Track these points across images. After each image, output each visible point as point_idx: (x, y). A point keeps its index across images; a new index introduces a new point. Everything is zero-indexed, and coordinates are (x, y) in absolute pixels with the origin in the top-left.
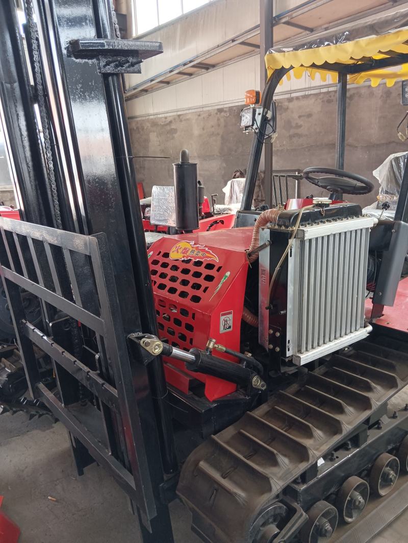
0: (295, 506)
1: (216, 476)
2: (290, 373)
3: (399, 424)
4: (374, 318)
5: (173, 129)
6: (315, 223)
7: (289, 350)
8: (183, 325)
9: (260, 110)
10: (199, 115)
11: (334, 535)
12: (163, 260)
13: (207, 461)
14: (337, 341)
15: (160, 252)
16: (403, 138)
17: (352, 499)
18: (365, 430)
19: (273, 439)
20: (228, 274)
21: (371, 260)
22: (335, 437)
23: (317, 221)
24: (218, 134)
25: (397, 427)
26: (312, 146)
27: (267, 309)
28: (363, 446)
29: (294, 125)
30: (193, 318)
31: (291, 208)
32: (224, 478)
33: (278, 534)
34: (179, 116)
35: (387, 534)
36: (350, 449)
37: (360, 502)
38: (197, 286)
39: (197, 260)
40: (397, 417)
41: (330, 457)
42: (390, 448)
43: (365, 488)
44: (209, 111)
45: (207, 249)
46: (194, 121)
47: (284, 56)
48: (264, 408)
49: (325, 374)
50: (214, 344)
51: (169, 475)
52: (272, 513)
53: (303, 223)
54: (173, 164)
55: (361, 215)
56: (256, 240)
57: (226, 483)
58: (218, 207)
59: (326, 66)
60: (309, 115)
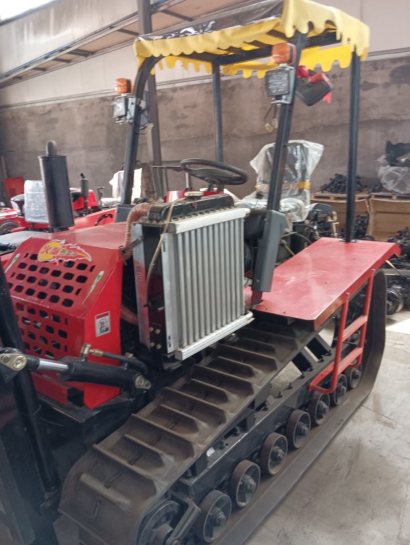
0: (187, 502)
1: (99, 487)
2: (174, 368)
3: (285, 402)
4: (253, 304)
5: (54, 118)
6: (188, 216)
7: (170, 346)
8: (56, 332)
9: (132, 100)
10: (81, 104)
11: (228, 522)
12: (30, 263)
13: (90, 472)
14: (218, 332)
15: (27, 254)
16: (270, 129)
17: (244, 483)
18: (252, 413)
19: (159, 439)
20: (101, 273)
21: (248, 249)
22: (219, 427)
23: (189, 214)
24: (102, 124)
25: (283, 406)
26: (199, 136)
27: (145, 306)
28: (251, 429)
29: (180, 115)
30: (66, 323)
31: (171, 199)
32: (108, 487)
33: (171, 532)
34: (59, 104)
35: (279, 512)
36: (239, 434)
37: (251, 485)
38: (68, 289)
39: (69, 260)
40: (281, 396)
41: (220, 445)
42: (277, 427)
43: (256, 470)
44: (91, 99)
45: (79, 248)
46: (75, 110)
47: (153, 44)
48: (151, 407)
49: (211, 365)
50: (89, 350)
51: (50, 493)
52: (164, 513)
53: (176, 217)
54: (39, 157)
55: (233, 206)
56: (129, 235)
57: (110, 494)
58: (105, 200)
59: (195, 56)
60: (194, 106)
